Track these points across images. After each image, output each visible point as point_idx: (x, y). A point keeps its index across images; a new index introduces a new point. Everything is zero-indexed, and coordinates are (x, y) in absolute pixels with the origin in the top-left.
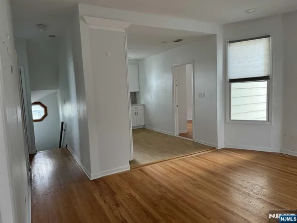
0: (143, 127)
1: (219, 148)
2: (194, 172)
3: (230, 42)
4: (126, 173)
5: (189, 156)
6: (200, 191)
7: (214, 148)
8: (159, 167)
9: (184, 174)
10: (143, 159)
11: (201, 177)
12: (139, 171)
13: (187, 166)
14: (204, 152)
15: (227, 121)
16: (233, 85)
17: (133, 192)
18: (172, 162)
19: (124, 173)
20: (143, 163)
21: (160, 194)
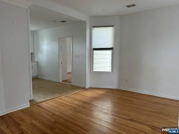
0: (36, 77)
1: (87, 88)
2: (74, 104)
3: (94, 27)
4: (26, 109)
5: (70, 94)
6: (79, 114)
7: (84, 88)
8: (52, 103)
9: (69, 105)
10: (39, 99)
11: (80, 106)
12: (37, 107)
13: (70, 100)
14: (79, 91)
15: (91, 72)
16: (95, 52)
17: (34, 122)
18: (60, 98)
19: (25, 109)
20: (39, 101)
21: (54, 120)
